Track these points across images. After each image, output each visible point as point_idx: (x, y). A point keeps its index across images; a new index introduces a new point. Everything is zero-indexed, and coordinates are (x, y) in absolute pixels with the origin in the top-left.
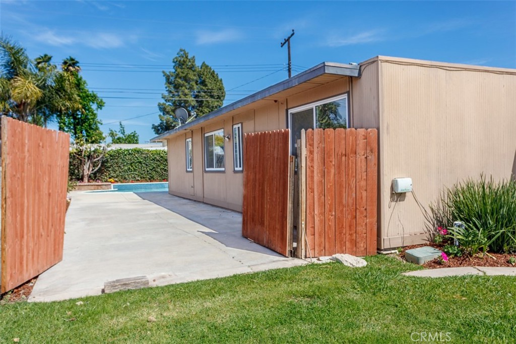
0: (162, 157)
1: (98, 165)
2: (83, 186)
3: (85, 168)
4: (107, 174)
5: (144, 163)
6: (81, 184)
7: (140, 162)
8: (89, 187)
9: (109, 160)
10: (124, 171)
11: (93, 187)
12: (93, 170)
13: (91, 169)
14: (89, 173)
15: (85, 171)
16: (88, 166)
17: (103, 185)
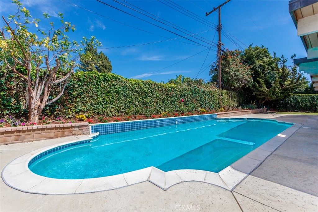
0: (141, 88)
1: (59, 93)
2: (29, 131)
3: (34, 94)
4: (73, 107)
5: (122, 94)
6: (25, 128)
7: (118, 92)
8: (44, 133)
9: (76, 86)
10: (97, 104)
11: (52, 133)
12: (49, 100)
13: (46, 98)
14: (43, 107)
15: (33, 102)
16: (39, 93)
17: (75, 127)
